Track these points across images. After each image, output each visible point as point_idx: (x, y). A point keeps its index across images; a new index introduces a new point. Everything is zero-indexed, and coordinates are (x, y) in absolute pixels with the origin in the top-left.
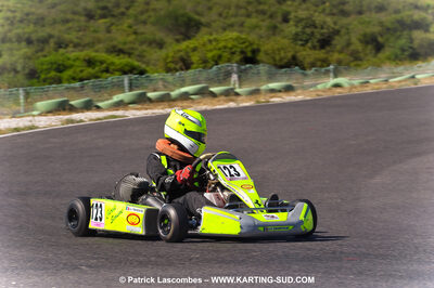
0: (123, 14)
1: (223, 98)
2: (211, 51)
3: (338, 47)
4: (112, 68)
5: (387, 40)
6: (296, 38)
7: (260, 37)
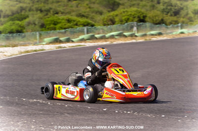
1: (130, 38)
2: (124, 16)
3: (183, 15)
4: (79, 23)
6: (163, 11)
7: (147, 10)
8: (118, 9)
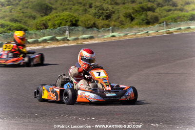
0: (17, 4)
1: (61, 42)
2: (57, 20)
3: (114, 19)
4: (12, 28)
5: (136, 16)
6: (95, 15)
7: (79, 14)
8: (51, 14)
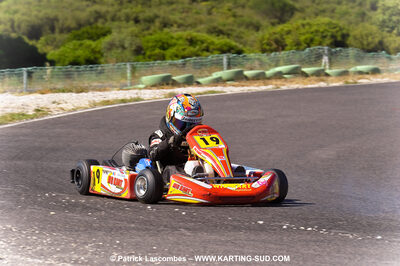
1: (314, 78)
2: (304, 34)
4: (211, 47)
6: (383, 24)
7: (350, 23)
8: (292, 20)
